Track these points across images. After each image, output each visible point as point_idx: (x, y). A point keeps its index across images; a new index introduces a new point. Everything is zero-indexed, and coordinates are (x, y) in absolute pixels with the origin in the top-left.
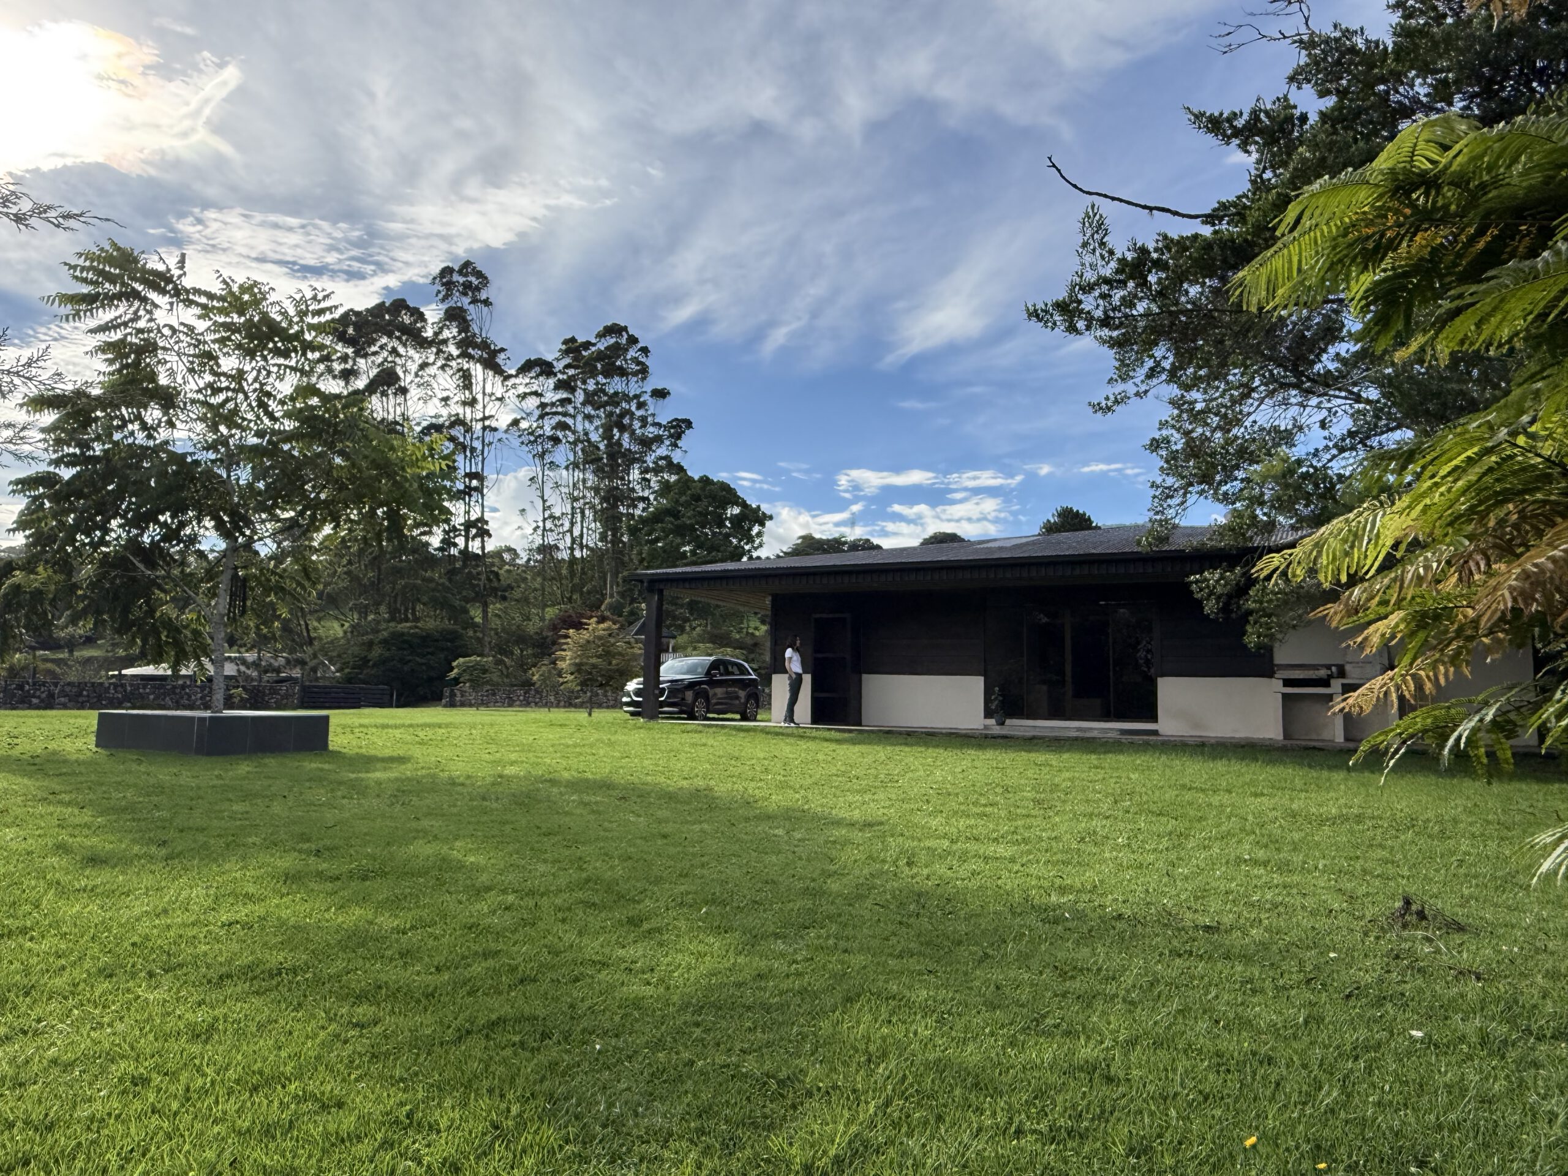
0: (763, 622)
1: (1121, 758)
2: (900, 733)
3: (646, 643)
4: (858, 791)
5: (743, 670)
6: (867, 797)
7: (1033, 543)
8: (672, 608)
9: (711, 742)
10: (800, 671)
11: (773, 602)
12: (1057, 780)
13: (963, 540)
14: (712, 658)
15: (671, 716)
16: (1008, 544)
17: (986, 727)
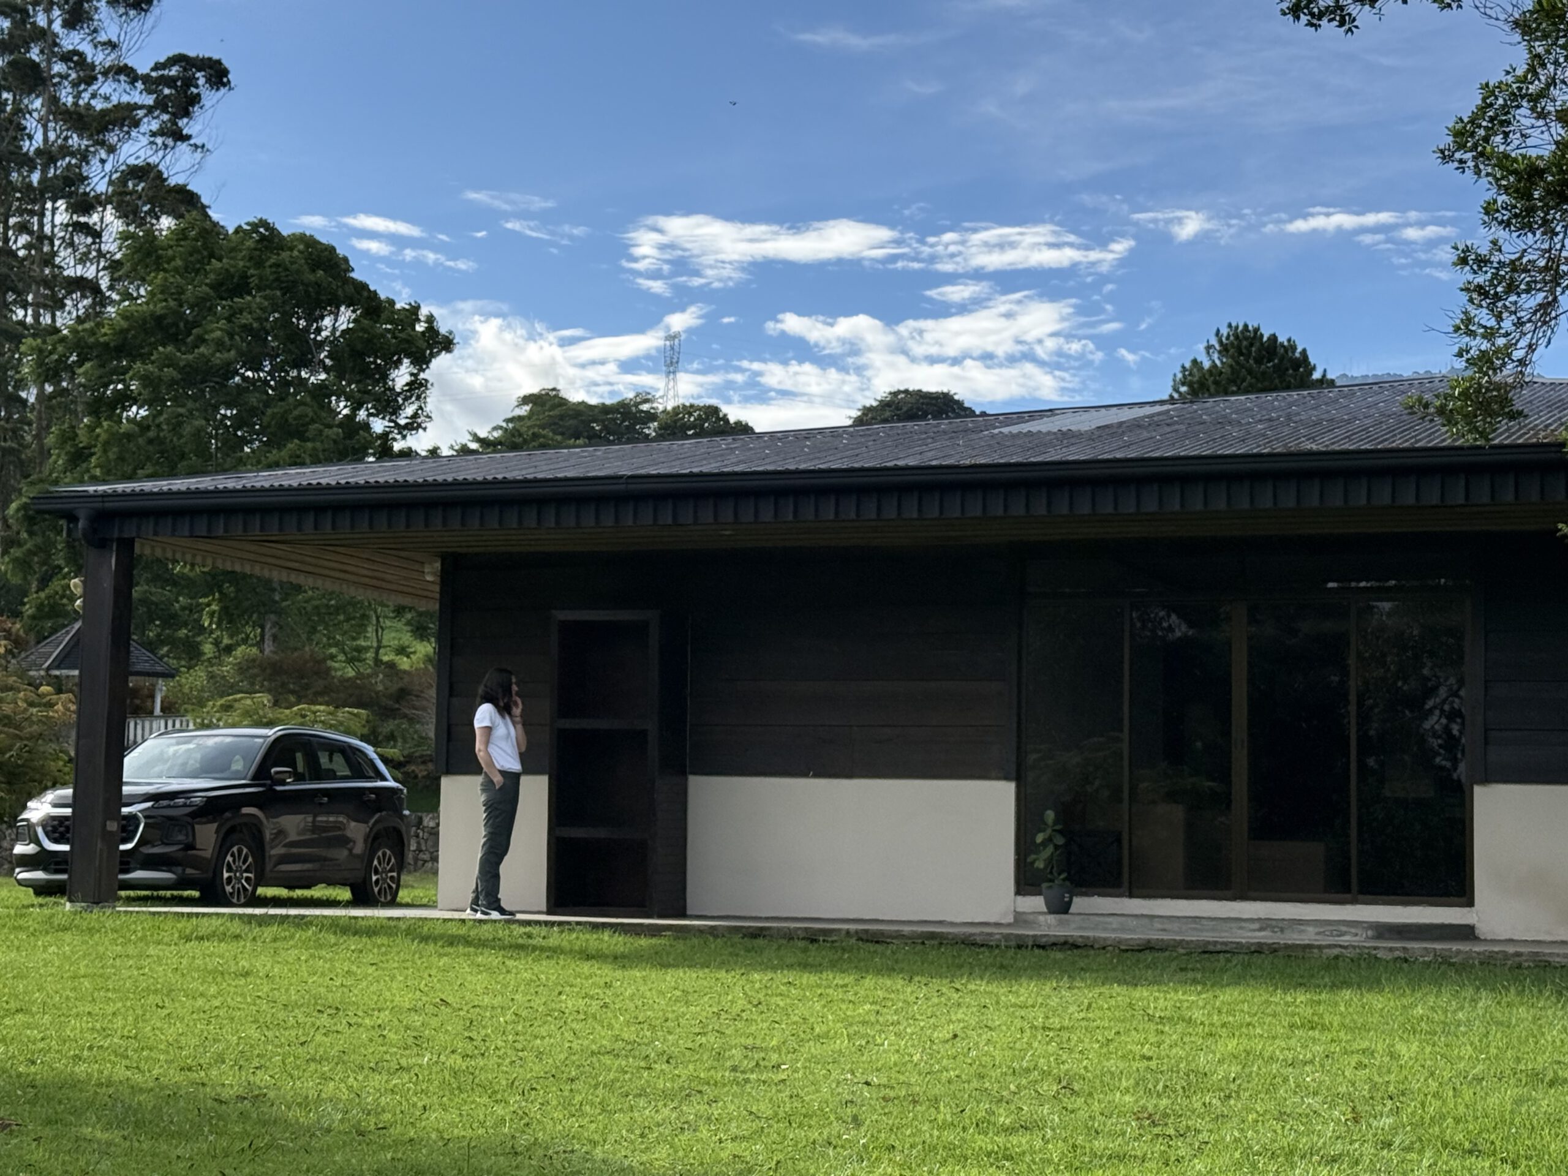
0: (420, 632)
1: (1377, 1001)
2: (789, 936)
3: (83, 691)
4: (667, 1096)
5: (359, 766)
6: (690, 1111)
7: (1152, 423)
8: (159, 594)
9: (263, 963)
10: (515, 766)
11: (446, 578)
12: (1202, 1061)
13: (968, 411)
14: (272, 733)
15: (152, 894)
16: (1086, 423)
17: (1020, 918)
